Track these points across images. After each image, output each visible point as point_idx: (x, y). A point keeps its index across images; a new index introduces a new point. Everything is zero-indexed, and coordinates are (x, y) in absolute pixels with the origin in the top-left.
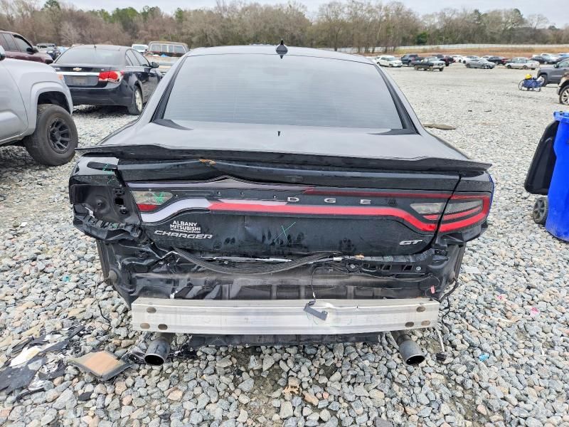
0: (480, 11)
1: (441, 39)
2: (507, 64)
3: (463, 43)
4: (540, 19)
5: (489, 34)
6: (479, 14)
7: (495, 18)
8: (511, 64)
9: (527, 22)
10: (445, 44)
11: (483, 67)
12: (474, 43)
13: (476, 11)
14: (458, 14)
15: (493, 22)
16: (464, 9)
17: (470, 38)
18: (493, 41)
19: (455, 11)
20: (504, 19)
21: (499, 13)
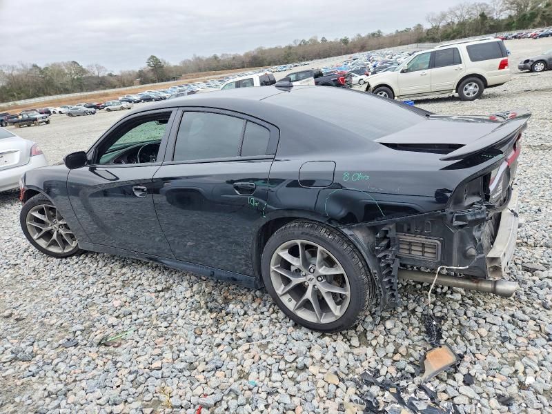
0: (39, 65)
1: (13, 96)
2: (105, 108)
3: (38, 96)
4: (99, 68)
5: (59, 85)
6: (40, 68)
7: (57, 71)
8: (109, 107)
9: (89, 72)
10: (19, 100)
11: (85, 113)
12: (50, 95)
13: (35, 66)
14: (18, 70)
15: (57, 74)
16: (23, 65)
17: (43, 91)
18: (67, 91)
19: (13, 68)
20: (66, 71)
21: (59, 66)
